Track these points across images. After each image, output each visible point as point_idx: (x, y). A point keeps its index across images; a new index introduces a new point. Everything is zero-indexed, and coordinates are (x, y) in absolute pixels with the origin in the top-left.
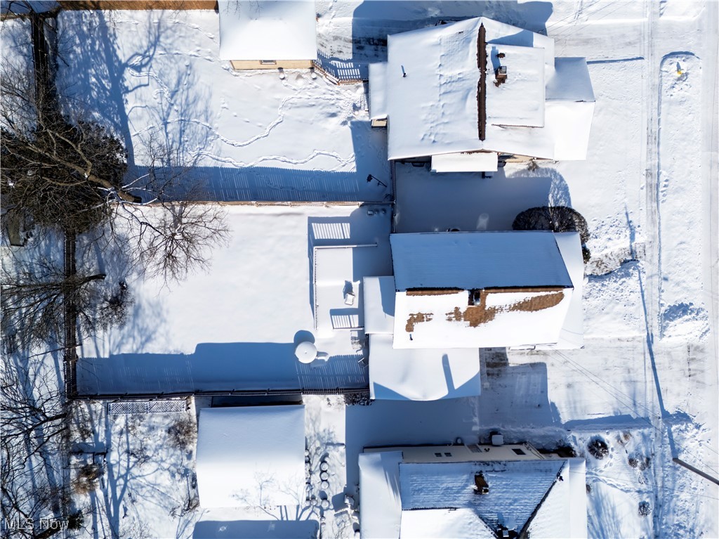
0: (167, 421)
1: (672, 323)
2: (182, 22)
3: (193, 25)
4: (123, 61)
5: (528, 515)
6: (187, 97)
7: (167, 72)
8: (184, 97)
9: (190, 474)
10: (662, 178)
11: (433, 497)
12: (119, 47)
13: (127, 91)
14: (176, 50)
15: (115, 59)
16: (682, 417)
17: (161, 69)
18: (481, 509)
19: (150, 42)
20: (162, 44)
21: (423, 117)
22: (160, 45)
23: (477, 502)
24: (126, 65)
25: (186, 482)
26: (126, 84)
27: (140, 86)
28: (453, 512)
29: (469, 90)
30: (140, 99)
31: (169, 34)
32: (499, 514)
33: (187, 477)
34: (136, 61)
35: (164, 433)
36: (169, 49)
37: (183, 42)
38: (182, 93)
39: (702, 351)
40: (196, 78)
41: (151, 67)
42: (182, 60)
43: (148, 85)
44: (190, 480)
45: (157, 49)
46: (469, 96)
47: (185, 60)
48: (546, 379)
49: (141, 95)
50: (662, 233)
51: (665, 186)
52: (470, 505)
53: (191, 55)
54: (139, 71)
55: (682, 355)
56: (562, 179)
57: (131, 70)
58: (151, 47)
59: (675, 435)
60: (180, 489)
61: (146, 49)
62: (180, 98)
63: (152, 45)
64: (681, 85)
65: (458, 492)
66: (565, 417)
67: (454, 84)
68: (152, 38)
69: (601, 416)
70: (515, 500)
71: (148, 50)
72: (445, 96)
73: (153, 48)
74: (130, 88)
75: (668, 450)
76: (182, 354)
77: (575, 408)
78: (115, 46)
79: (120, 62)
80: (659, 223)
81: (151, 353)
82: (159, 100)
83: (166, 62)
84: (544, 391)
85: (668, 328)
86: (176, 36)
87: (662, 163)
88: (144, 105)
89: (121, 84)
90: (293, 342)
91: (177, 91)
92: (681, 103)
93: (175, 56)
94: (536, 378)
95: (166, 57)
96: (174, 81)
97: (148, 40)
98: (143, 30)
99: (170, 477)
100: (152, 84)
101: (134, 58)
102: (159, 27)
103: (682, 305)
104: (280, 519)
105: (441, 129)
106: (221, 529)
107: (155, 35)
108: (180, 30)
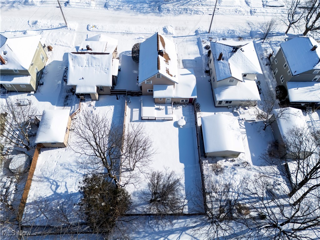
0: (213, 175)
1: (169, 31)
2: (41, 168)
3: (43, 163)
4: (53, 193)
5: (228, 46)
6: (74, 166)
7: (62, 174)
8: (74, 167)
9: (234, 167)
10: (125, 32)
11: (226, 70)
12: (46, 195)
13: (67, 192)
14: (53, 170)
15: (51, 197)
16: (196, 32)
17: (60, 176)
18: (228, 57)
19: (46, 181)
20: (49, 176)
21: (99, 73)
22: (49, 177)
23: (226, 59)
24: (55, 192)
25: (237, 169)
26: (63, 192)
27: (66, 186)
28: (230, 64)
29: (92, 57)
30: (72, 186)
31: (45, 173)
32: (229, 53)
33: (235, 168)
34: (54, 187)
35: (218, 177)
36: (52, 173)
37: (50, 168)
38: (72, 168)
39: (177, 27)
40: (67, 162)
41: (58, 181)
42: (58, 168)
43: (66, 182)
44: (236, 167)
45: (50, 178)
46: (94, 57)
47: (58, 167)
48: (187, 60)
49: (70, 185)
50: (142, 33)
51: (127, 31)
52: (227, 60)
53: (56, 164)
54: (59, 186)
55: (178, 31)
56: (123, 52)
57: (58, 190)
58: (49, 181)
59: (202, 33)
60: (241, 171)
61: (49, 183)
62: (74, 169)
63: (48, 180)
64: (97, 27)
65: (224, 64)
66: (199, 56)
67: (89, 62)
68: (45, 180)
69: (198, 48)
70: (224, 50)
71: (50, 182)
72: (93, 65)
73: (49, 180)
74: (66, 190)
75: (206, 34)
76: (184, 169)
77: (196, 53)
78: (45, 197)
79: (53, 195)
80: (139, 33)
81: (184, 182)
82: (74, 178)
83: (57, 174)
84: (191, 60)
85: (170, 32)
86: (47, 170)
87: (121, 32)
88: (75, 184)
89: (63, 194)
90: (178, 128)
91: (71, 170)
92: (103, 27)
93: (55, 171)
94: (187, 62)
95: (55, 174)
96: (67, 171)
97: (45, 182)
98: (41, 184)
99: (236, 175)
100: (66, 180)
101: (52, 188)
102: (41, 177)
103: (163, 29)
104: (246, 134)
105: (104, 67)
106: (254, 156)
107: (44, 179)
108: (44, 168)
